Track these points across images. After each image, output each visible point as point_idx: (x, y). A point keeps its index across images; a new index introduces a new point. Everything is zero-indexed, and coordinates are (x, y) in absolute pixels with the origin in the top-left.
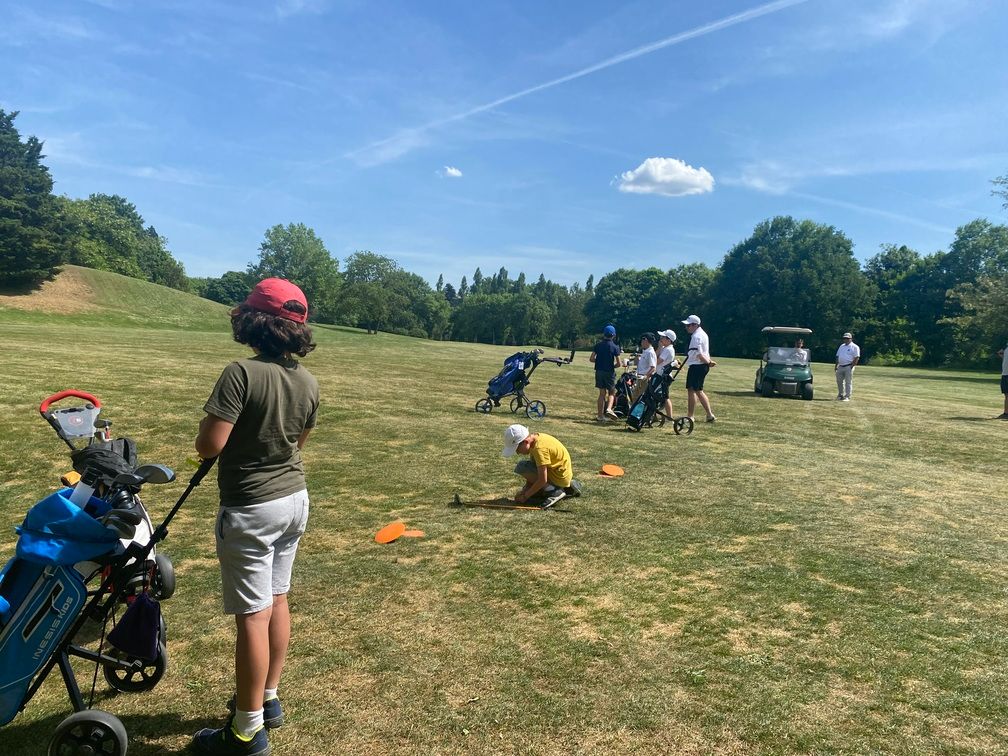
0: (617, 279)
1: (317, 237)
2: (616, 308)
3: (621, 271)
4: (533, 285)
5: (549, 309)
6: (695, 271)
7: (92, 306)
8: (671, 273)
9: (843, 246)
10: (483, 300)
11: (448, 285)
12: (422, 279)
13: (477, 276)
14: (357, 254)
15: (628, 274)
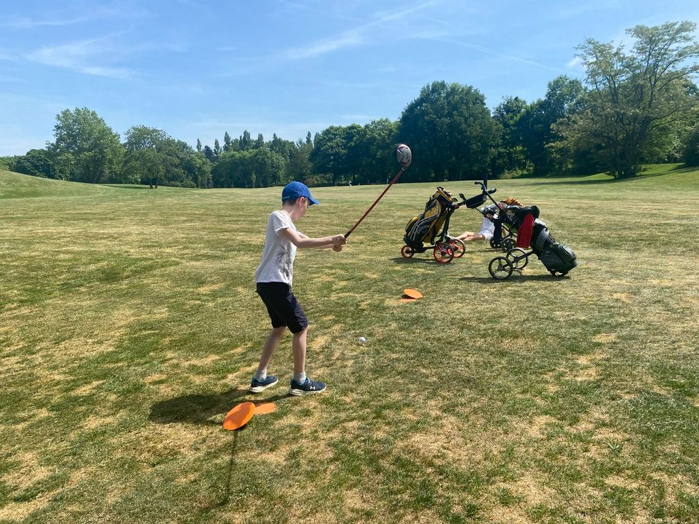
0: (329, 133)
1: (99, 117)
2: (332, 154)
3: (331, 128)
4: (270, 142)
5: (283, 159)
6: (383, 124)
8: (367, 126)
9: (479, 100)
10: (233, 156)
11: (206, 147)
12: (186, 144)
13: (227, 138)
14: (134, 128)
15: (337, 129)
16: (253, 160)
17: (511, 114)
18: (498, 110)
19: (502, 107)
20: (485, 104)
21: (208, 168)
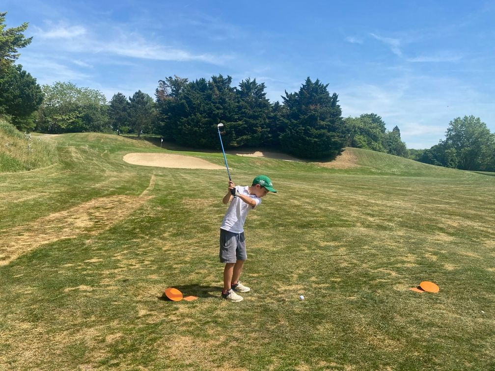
1: (482, 122)
7: (356, 165)
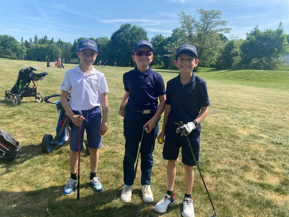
6: (104, 39)
9: (144, 34)
10: (37, 46)
11: (26, 41)
13: (36, 38)
16: (47, 49)
17: (157, 41)
18: (153, 39)
19: (154, 38)
20: (147, 36)
21: (25, 51)
